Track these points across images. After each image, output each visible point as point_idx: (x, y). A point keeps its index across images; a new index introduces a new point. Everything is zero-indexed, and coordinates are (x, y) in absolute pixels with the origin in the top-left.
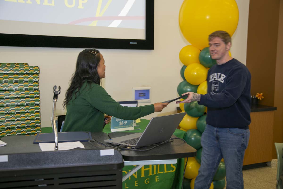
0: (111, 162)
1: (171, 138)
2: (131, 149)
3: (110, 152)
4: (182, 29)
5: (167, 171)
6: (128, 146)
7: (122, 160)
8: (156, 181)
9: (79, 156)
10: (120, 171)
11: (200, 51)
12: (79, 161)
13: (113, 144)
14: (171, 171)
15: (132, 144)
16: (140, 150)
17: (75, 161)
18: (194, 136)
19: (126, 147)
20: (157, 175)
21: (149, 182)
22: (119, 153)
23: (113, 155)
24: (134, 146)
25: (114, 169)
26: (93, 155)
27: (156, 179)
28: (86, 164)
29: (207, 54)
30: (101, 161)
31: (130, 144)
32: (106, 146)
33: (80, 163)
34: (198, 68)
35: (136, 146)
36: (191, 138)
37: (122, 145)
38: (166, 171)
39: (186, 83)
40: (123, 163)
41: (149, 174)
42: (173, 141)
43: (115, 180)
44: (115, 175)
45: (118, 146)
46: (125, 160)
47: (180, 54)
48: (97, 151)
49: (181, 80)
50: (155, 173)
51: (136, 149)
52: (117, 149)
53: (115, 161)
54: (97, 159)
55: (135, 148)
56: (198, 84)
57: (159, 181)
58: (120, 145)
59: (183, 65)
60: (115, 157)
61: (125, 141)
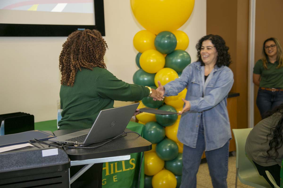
0: (55, 163)
1: (125, 132)
2: (79, 147)
3: (54, 152)
4: (134, 12)
5: (126, 168)
6: (75, 144)
7: (68, 160)
8: (114, 181)
9: (17, 158)
10: (66, 172)
11: (155, 36)
12: (17, 165)
13: (58, 142)
14: (130, 169)
15: (80, 141)
16: (88, 148)
17: (13, 164)
18: (154, 128)
19: (73, 145)
20: (115, 174)
21: (107, 182)
22: (64, 152)
23: (58, 155)
24: (82, 143)
25: (59, 170)
26: (34, 156)
27: (114, 179)
28: (26, 167)
29: (163, 39)
30: (43, 162)
31: (78, 141)
32: (50, 146)
33: (19, 167)
34: (154, 55)
35: (84, 143)
36: (151, 131)
37: (69, 143)
38: (124, 170)
39: (142, 71)
40: (69, 163)
41: (106, 174)
42: (127, 135)
43: (61, 183)
44: (61, 176)
45: (64, 144)
46: (72, 160)
47: (134, 40)
48: (38, 152)
49: (136, 69)
50: (112, 173)
51: (84, 147)
52: (63, 148)
53: (61, 161)
54: (38, 161)
55: (83, 145)
56: (154, 72)
57: (117, 181)
58: (66, 144)
59: (138, 52)
60: (60, 157)
61: (72, 139)
